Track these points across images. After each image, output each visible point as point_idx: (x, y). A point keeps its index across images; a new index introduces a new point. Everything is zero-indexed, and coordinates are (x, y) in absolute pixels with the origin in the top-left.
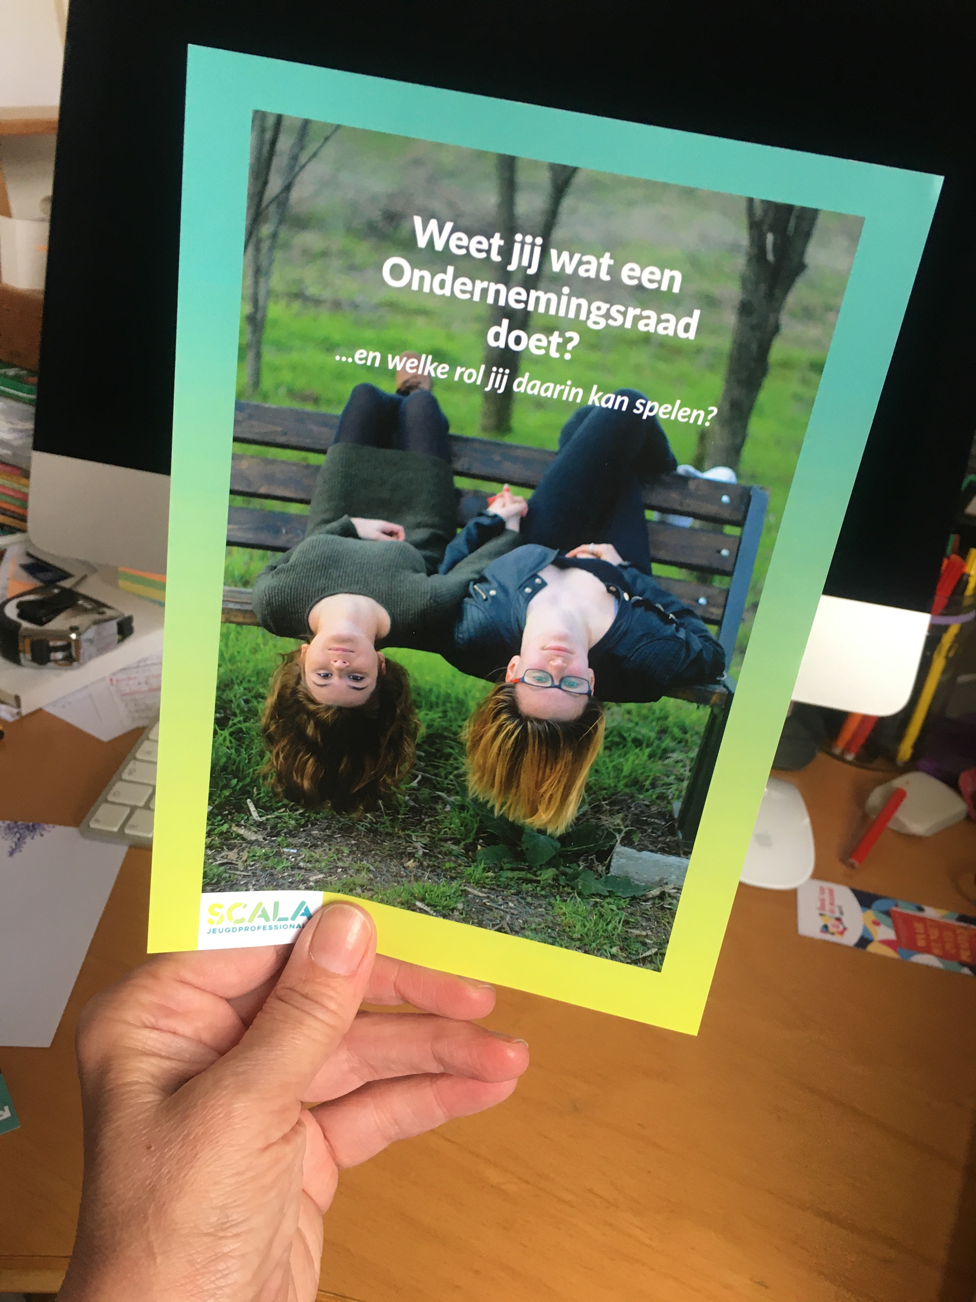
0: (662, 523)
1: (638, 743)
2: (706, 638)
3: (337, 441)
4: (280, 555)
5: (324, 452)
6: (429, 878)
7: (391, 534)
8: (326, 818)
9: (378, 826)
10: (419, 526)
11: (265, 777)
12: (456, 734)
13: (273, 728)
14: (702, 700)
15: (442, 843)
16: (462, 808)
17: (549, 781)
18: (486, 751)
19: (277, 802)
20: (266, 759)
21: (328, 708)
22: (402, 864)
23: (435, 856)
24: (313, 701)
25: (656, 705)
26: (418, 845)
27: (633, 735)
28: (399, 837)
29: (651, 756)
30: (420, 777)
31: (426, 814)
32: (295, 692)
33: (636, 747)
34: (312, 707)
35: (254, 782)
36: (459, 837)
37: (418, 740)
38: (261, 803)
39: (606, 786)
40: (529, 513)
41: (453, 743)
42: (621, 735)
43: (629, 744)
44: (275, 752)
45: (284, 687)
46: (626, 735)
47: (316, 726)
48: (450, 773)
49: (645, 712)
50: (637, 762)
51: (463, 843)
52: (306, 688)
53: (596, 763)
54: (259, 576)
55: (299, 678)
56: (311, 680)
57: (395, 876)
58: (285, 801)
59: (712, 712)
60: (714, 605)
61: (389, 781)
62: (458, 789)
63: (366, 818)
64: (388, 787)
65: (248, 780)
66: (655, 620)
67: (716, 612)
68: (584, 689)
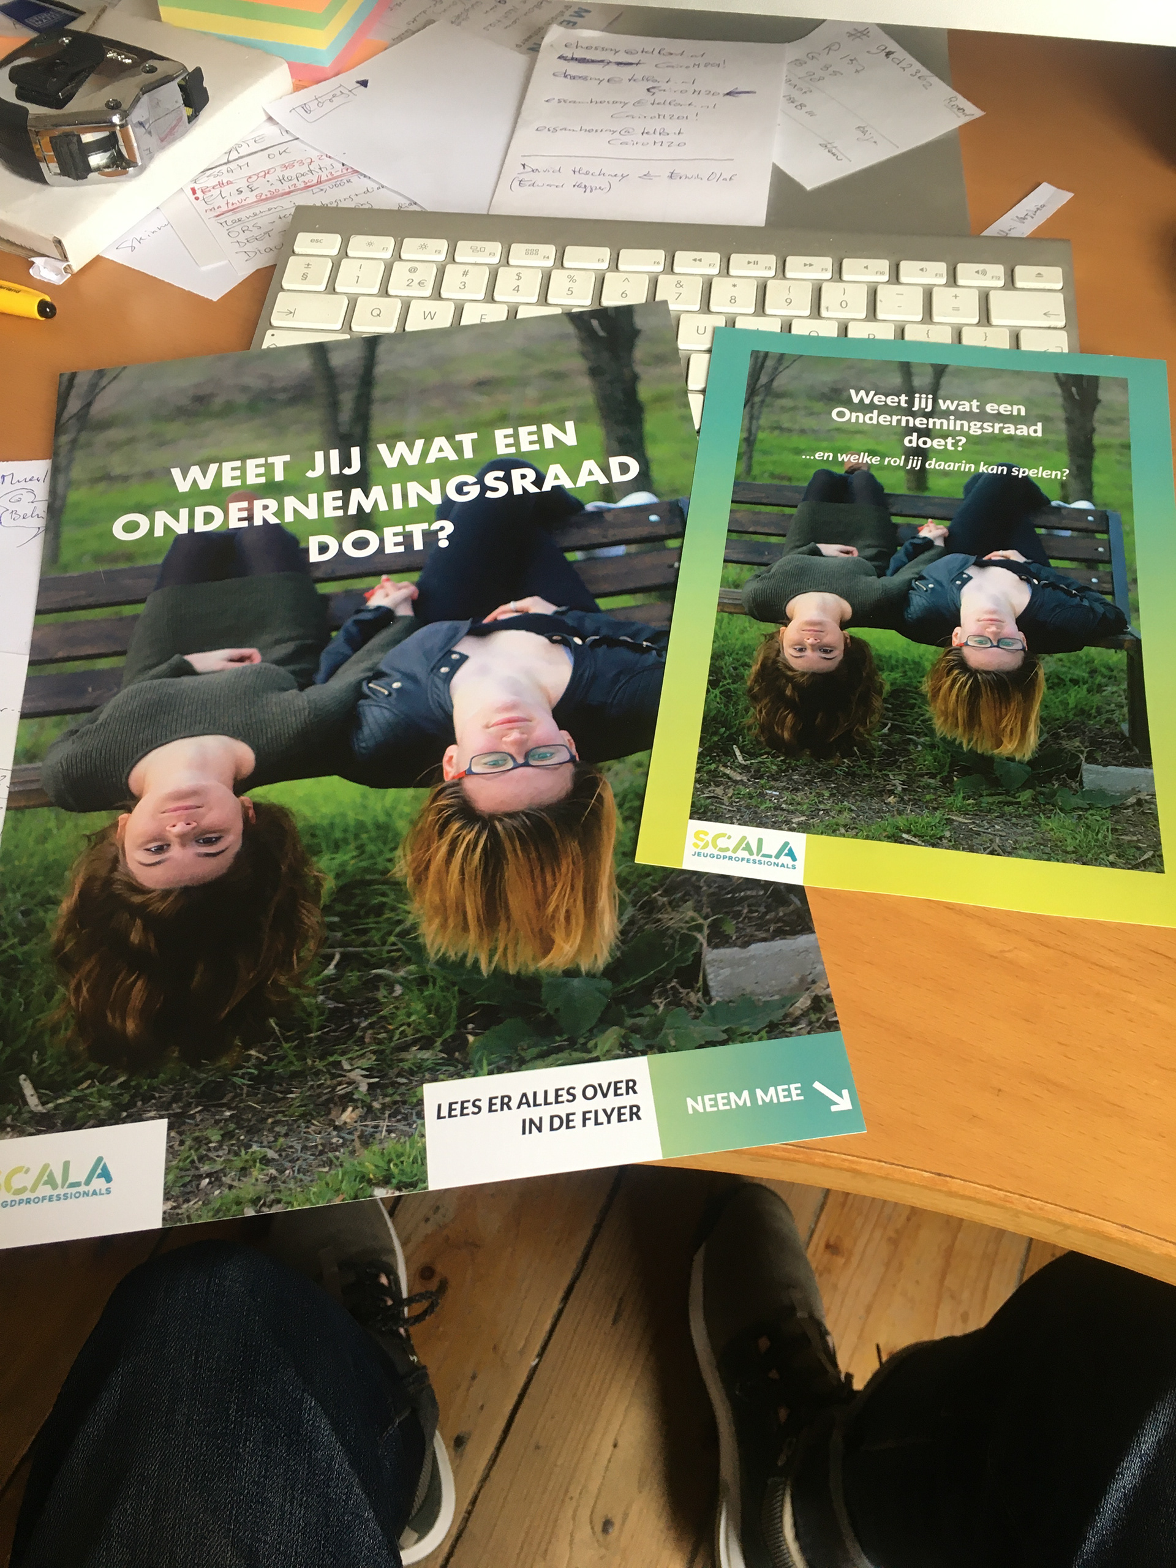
0: (1049, 535)
1: (1075, 682)
2: (1105, 604)
3: (804, 500)
4: (763, 568)
5: (796, 507)
6: (911, 811)
7: (847, 553)
8: (805, 765)
9: (855, 769)
10: (869, 546)
11: (749, 728)
12: (917, 688)
13: (756, 689)
14: (1118, 646)
15: (920, 778)
16: (933, 746)
17: (1007, 718)
18: (946, 700)
19: (761, 749)
20: (750, 713)
21: (803, 674)
22: (883, 801)
23: (914, 791)
24: (791, 669)
25: (1081, 653)
26: (897, 782)
27: (1069, 676)
28: (877, 777)
29: (1089, 691)
30: (889, 725)
31: (900, 755)
32: (775, 662)
33: (1075, 685)
34: (790, 673)
35: (740, 732)
36: (934, 771)
37: (884, 695)
38: (745, 749)
39: (1057, 717)
40: (949, 536)
41: (916, 696)
42: (1058, 677)
43: (1068, 683)
44: (758, 708)
45: (766, 658)
46: (1063, 677)
47: (793, 688)
48: (917, 719)
49: (1073, 658)
50: (1078, 696)
51: (939, 777)
52: (785, 659)
53: (1043, 700)
54: (747, 582)
55: (779, 652)
56: (789, 653)
57: (878, 812)
58: (768, 749)
59: (1128, 654)
60: (1104, 583)
61: (861, 730)
62: (926, 731)
63: (844, 763)
64: (861, 735)
65: (735, 729)
66: (1063, 596)
67: (1107, 587)
68: (1019, 646)
